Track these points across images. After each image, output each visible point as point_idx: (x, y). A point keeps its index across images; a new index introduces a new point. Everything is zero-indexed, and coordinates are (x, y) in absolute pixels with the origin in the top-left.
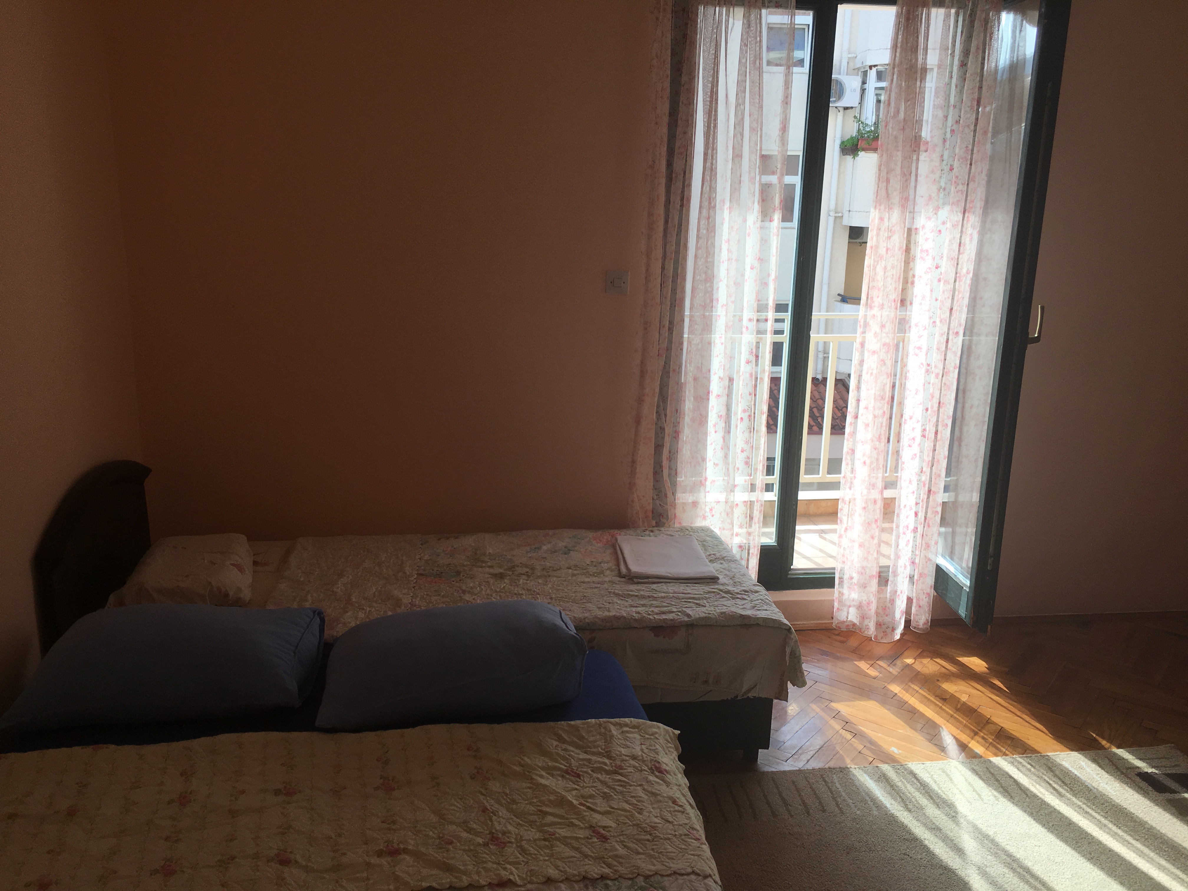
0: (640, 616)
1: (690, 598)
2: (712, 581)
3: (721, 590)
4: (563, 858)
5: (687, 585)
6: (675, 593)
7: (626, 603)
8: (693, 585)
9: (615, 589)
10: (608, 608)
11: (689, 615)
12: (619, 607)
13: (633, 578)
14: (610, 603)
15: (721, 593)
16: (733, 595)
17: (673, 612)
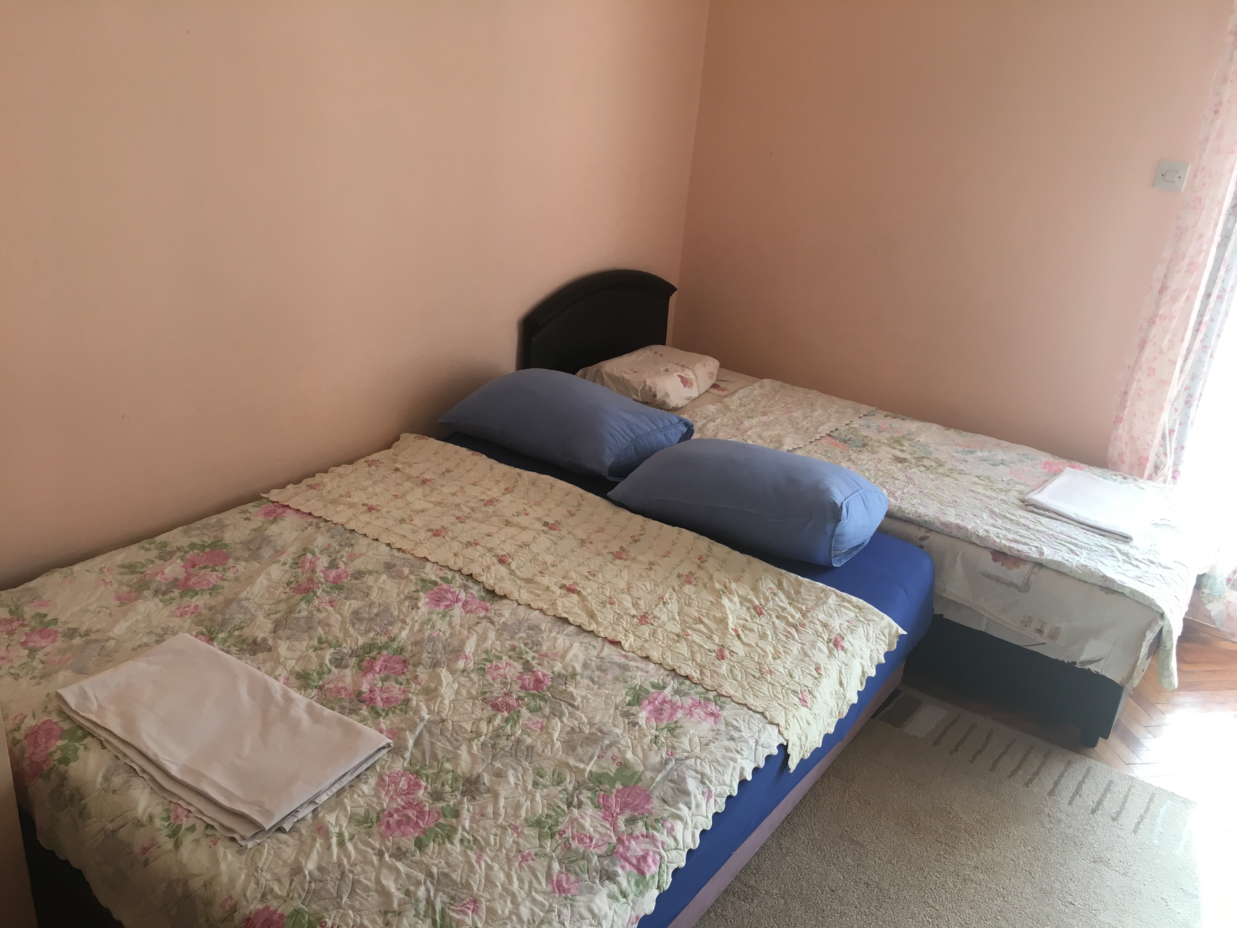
0: (985, 534)
3: (1119, 550)
4: (674, 652)
5: (1088, 532)
6: (1061, 533)
7: (992, 521)
8: (1095, 534)
9: (998, 508)
10: (966, 518)
11: (1042, 553)
12: (978, 522)
13: (1030, 505)
14: (975, 515)
15: (1116, 552)
16: (1129, 559)
17: (1028, 545)
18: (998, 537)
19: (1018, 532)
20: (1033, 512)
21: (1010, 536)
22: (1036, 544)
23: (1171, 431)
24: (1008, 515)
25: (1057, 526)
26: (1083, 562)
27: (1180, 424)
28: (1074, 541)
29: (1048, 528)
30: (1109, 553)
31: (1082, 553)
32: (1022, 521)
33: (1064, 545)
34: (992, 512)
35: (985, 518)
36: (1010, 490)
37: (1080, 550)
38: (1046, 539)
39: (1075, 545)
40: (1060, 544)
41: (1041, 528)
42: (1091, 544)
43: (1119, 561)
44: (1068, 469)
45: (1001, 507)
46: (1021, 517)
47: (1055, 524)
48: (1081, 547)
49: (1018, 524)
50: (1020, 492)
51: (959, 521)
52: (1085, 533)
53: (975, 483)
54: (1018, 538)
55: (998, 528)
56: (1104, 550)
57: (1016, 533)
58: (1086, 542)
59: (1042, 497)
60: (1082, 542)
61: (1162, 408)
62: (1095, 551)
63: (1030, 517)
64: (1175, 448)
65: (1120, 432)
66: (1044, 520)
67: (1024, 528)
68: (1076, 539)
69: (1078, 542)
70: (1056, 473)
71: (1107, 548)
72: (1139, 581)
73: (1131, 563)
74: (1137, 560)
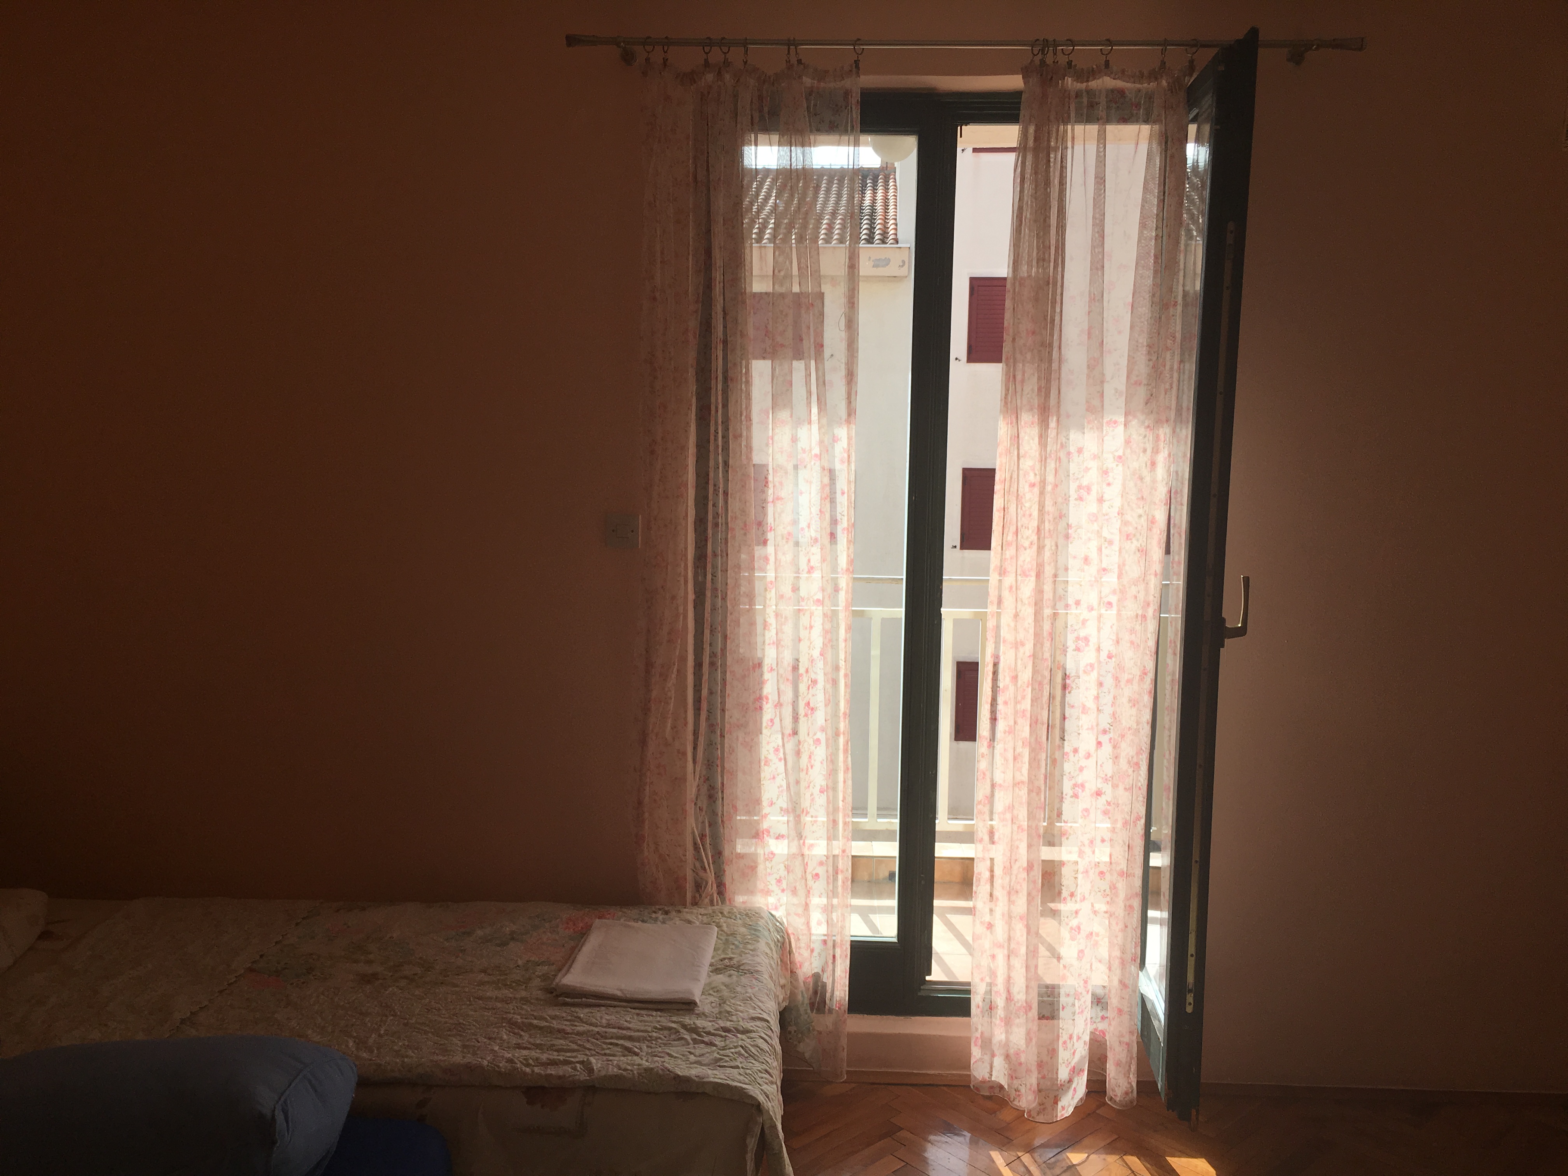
0: (509, 1065)
1: (624, 1038)
2: (684, 1007)
3: (684, 1026)
5: (642, 1012)
6: (609, 1026)
7: (514, 1040)
8: (650, 1013)
9: (519, 1014)
10: (479, 1048)
11: (590, 1070)
12: (496, 1048)
13: (560, 995)
14: (490, 1039)
15: (682, 1031)
16: (700, 1035)
17: (571, 1063)
18: (528, 1065)
19: (553, 1045)
20: (566, 1004)
21: (544, 1057)
22: (581, 1057)
23: (703, 836)
24: (535, 1022)
25: (604, 1016)
26: (646, 1064)
27: (710, 825)
28: (628, 1033)
29: (591, 1024)
30: (673, 1037)
31: (641, 1049)
32: (555, 1024)
33: (617, 1045)
34: (512, 1024)
35: (505, 1037)
36: (530, 979)
37: (637, 1044)
38: (592, 1043)
39: (630, 1039)
40: (611, 1044)
41: (581, 1028)
42: (649, 1029)
43: (688, 1044)
44: (597, 921)
45: (523, 1012)
46: (554, 1018)
47: (599, 1015)
48: (638, 1039)
49: (550, 1031)
50: (545, 977)
51: (469, 1059)
52: (638, 1015)
53: (482, 983)
54: (555, 1056)
55: (525, 1048)
56: (666, 1032)
57: (551, 1048)
58: (642, 1028)
59: (574, 978)
60: (638, 1031)
61: (684, 811)
62: (657, 1038)
63: (564, 1015)
64: (712, 856)
65: (646, 854)
66: (582, 1013)
67: (559, 1036)
68: (629, 1029)
69: (632, 1034)
70: (583, 934)
71: (670, 1029)
72: (719, 1066)
73: (703, 1042)
74: (709, 1033)
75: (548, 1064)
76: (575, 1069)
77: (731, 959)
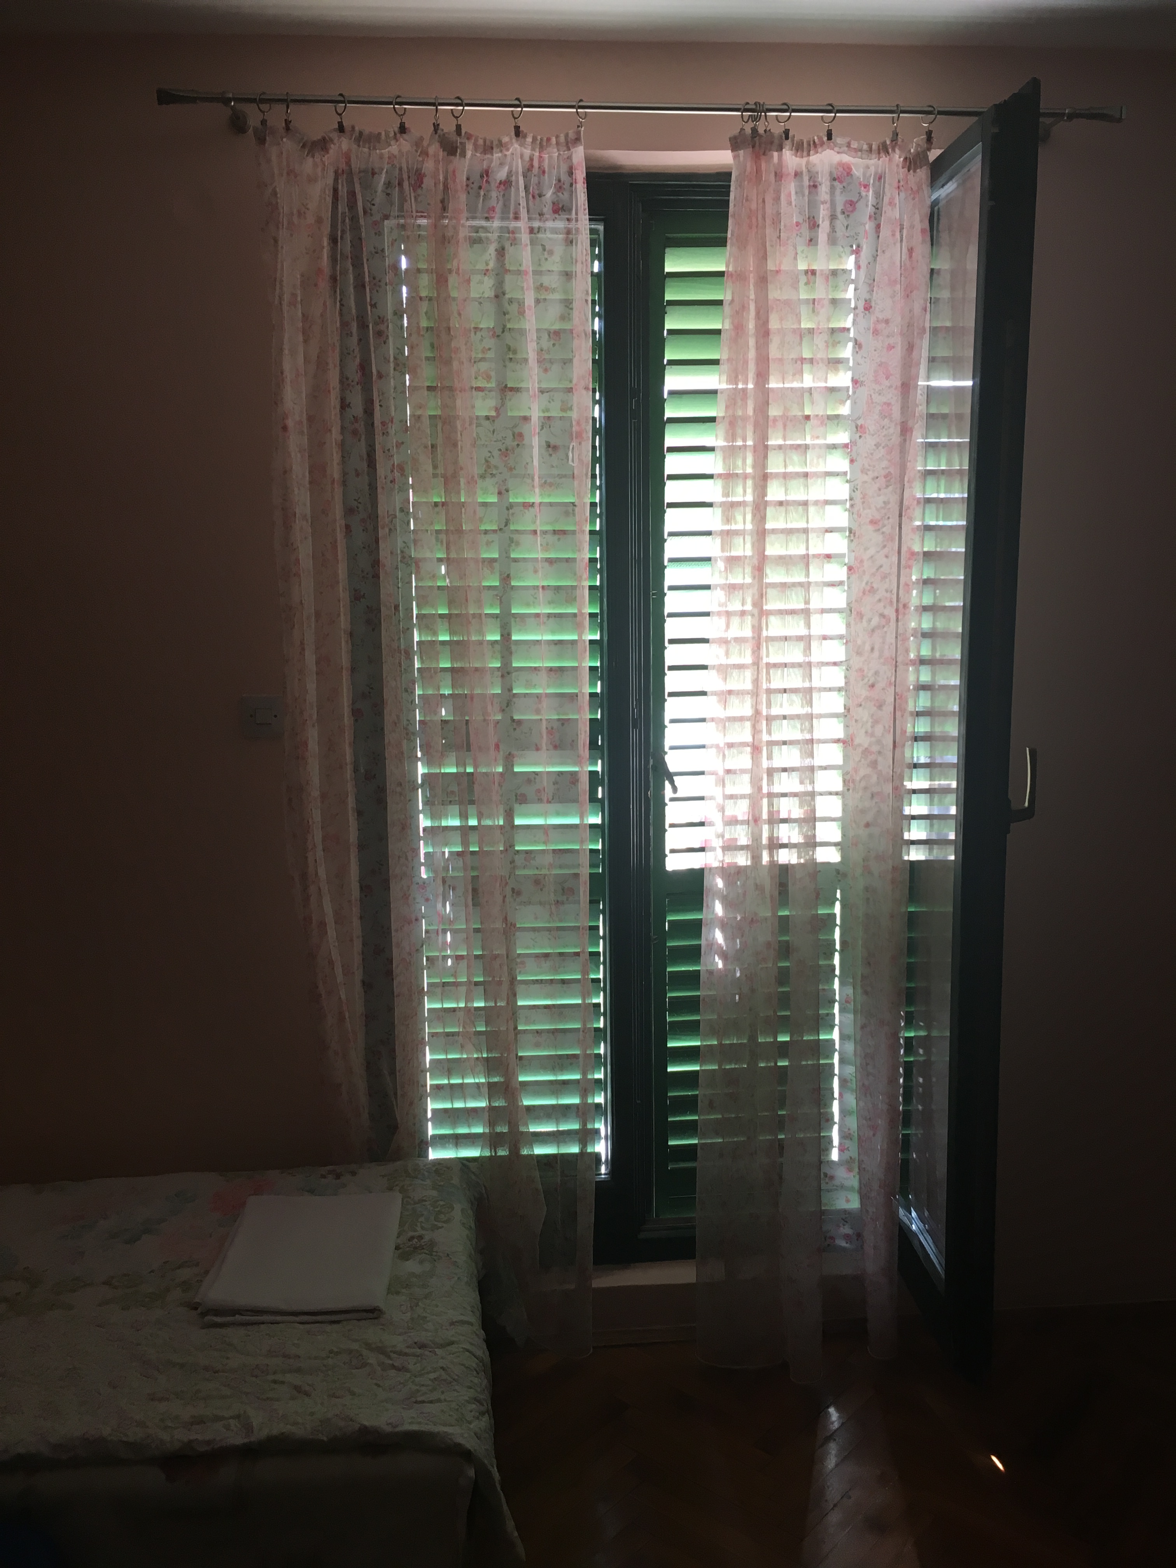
0: (139, 1431)
1: (291, 1370)
2: (366, 1316)
7: (147, 1388)
8: (324, 1328)
9: (155, 1346)
13: (207, 1313)
15: (365, 1352)
16: (389, 1357)
17: (222, 1418)
18: (165, 1428)
19: (199, 1392)
20: (214, 1326)
21: (187, 1412)
22: (236, 1408)
24: (174, 1356)
28: (297, 1363)
29: (248, 1354)
30: (354, 1362)
31: (314, 1386)
32: (201, 1358)
33: (283, 1383)
34: (145, 1363)
35: (135, 1383)
36: (168, 1290)
37: (309, 1380)
38: (250, 1383)
39: (300, 1371)
41: (236, 1361)
42: (324, 1354)
43: (373, 1372)
44: (251, 1198)
45: (160, 1343)
46: (200, 1348)
47: (257, 1338)
48: (310, 1372)
49: (195, 1369)
50: (187, 1286)
52: (308, 1333)
53: (104, 1302)
54: (201, 1409)
55: (162, 1400)
56: (345, 1357)
57: (197, 1396)
58: (315, 1353)
60: (310, 1358)
62: (334, 1368)
63: (213, 1342)
67: (205, 1376)
68: (297, 1356)
69: (302, 1363)
71: (350, 1351)
72: (416, 1402)
73: (393, 1367)
74: (401, 1353)
75: (192, 1424)
76: (227, 1427)
77: (420, 1237)
